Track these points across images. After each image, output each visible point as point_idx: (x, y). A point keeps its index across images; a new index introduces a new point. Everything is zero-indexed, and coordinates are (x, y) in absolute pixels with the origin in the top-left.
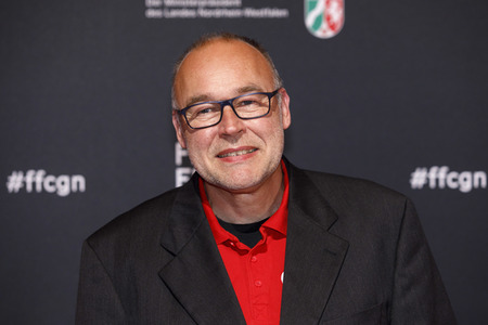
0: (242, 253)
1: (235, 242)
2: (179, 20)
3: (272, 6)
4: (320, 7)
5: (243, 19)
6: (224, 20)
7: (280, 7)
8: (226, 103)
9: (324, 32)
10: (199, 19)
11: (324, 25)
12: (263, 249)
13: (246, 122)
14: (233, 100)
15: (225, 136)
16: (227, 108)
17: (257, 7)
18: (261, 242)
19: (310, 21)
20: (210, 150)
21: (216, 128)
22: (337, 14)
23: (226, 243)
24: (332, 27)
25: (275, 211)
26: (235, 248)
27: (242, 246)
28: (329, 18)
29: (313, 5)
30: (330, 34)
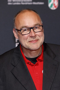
0: (32, 65)
1: (30, 63)
2: (16, 5)
3: (40, 1)
4: (52, 2)
5: (33, 5)
6: (28, 5)
7: (42, 2)
8: (31, 28)
9: (53, 8)
10: (21, 5)
11: (53, 6)
12: (37, 65)
13: (36, 33)
14: (33, 27)
15: (32, 37)
16: (32, 30)
17: (36, 2)
18: (37, 63)
19: (50, 5)
20: (27, 40)
21: (29, 34)
22: (56, 3)
23: (28, 63)
24: (55, 7)
25: (40, 54)
26: (30, 64)
27: (32, 64)
28: (54, 5)
29: (50, 1)
30: (55, 9)
